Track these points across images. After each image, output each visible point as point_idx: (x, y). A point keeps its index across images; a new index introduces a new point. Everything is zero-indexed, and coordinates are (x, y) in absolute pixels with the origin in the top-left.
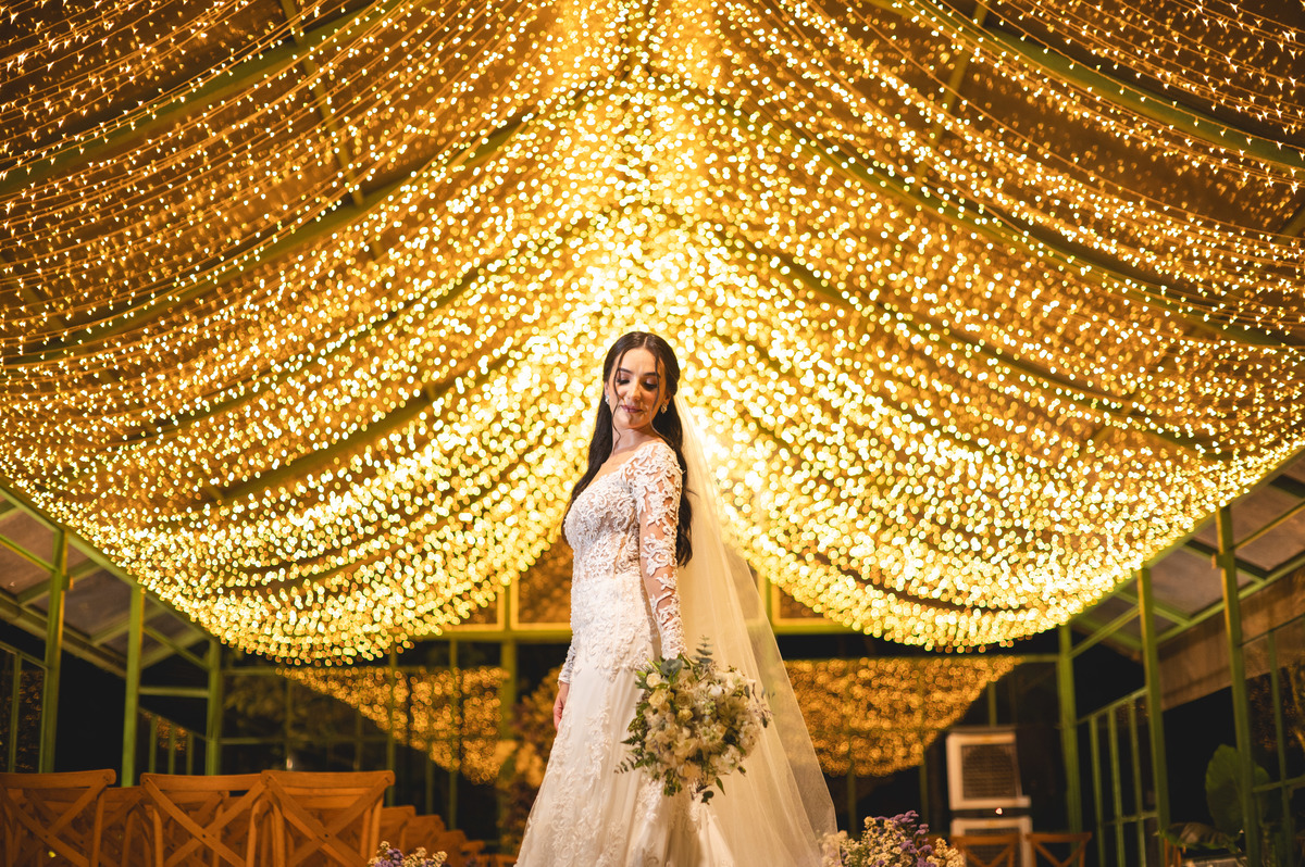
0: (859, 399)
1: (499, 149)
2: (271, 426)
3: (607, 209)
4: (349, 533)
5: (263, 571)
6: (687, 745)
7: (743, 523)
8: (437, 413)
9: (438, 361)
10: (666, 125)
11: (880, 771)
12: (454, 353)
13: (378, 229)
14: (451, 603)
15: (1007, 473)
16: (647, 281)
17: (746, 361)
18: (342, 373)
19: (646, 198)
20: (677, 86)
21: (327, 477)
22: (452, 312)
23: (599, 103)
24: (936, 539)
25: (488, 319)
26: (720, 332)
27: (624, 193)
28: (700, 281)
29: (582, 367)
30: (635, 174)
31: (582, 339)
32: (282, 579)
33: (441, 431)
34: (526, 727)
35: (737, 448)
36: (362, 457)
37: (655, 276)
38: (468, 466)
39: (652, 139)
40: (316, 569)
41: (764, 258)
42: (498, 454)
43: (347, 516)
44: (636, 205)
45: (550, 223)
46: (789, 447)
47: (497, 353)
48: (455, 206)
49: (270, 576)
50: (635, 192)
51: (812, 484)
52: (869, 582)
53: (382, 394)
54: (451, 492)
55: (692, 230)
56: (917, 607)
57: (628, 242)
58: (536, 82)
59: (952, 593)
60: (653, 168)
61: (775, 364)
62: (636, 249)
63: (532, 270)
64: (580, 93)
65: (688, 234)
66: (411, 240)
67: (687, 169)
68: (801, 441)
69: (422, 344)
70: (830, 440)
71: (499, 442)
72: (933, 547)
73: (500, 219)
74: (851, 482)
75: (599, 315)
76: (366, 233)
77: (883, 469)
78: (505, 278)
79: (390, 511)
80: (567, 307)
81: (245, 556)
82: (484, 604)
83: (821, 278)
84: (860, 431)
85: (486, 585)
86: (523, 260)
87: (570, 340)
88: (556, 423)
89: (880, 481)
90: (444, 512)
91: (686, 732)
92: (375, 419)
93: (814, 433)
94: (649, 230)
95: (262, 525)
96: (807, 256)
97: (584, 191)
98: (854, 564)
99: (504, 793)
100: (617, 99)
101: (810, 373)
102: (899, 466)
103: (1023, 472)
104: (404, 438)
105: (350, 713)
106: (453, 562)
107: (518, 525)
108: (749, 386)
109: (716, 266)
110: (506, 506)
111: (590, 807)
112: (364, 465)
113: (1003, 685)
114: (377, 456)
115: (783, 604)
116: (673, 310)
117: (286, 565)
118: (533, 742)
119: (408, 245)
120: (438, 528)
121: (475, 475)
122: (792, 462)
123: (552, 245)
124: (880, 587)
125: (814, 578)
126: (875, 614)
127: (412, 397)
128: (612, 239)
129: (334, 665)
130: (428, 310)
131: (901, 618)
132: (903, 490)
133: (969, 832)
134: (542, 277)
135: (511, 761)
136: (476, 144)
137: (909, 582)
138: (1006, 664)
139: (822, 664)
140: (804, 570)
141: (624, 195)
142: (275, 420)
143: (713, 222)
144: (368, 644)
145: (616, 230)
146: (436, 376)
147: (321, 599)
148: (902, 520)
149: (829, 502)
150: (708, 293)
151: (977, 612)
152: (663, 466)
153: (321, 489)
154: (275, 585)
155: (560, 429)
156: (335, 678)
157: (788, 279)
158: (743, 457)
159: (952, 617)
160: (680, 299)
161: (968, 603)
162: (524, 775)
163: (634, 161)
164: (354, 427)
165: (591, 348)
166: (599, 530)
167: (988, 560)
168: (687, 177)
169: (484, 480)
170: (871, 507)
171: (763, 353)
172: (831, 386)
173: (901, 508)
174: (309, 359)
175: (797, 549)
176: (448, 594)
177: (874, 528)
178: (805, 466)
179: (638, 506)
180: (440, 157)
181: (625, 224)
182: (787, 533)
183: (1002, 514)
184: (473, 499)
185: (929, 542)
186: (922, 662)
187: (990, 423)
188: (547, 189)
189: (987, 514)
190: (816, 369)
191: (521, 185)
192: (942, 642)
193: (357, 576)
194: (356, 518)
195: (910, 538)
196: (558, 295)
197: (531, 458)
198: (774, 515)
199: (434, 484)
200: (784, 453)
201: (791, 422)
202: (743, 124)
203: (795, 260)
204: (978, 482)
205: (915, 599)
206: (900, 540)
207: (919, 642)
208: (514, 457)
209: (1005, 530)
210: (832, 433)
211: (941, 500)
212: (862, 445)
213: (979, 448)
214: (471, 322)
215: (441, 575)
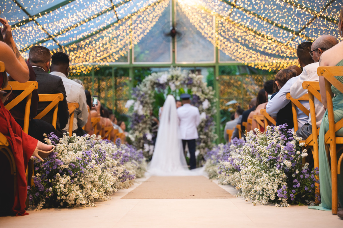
14: (112, 55)
34: (137, 96)
52: (251, 48)
56: (267, 57)
59: (280, 52)
74: (248, 12)
82: (123, 55)
85: (124, 49)
89: (259, 12)
90: (109, 23)
98: (247, 42)
106: (112, 40)
107: (134, 29)
117: (55, 40)
118: (140, 100)
120: (107, 28)
124: (255, 50)
125: (233, 47)
126: (252, 59)
131: (261, 61)
137: (265, 48)
140: (229, 45)
144: (85, 68)
159: (279, 60)
161: (285, 55)
162: (137, 111)
175: (227, 37)
186: (267, 75)
192: (274, 69)
193: (80, 45)
205: (267, 54)
207: (267, 69)
215: (108, 45)
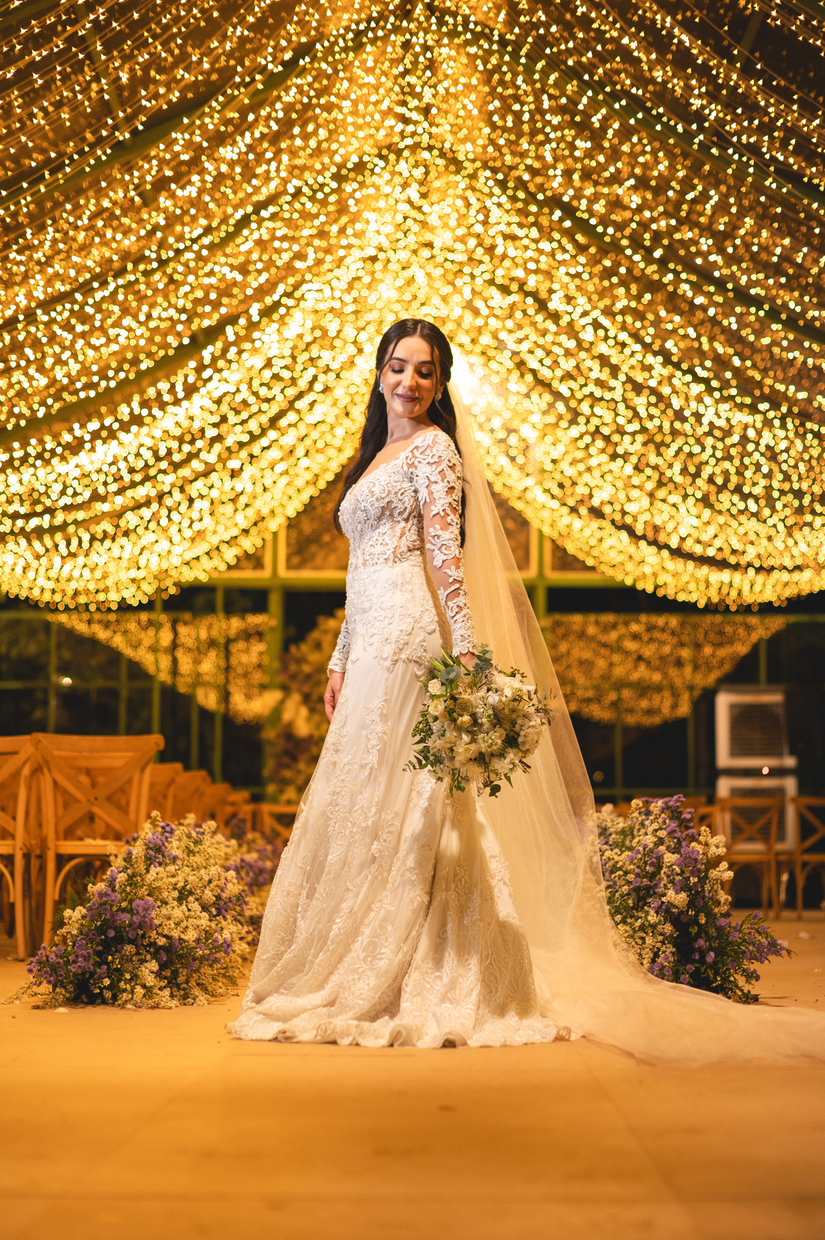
0: (639, 357)
1: (275, 93)
2: (37, 375)
3: (385, 152)
4: (115, 480)
5: (27, 517)
6: (467, 750)
7: (516, 473)
8: (207, 361)
9: (208, 309)
10: (447, 68)
11: (648, 721)
12: (225, 300)
13: (149, 178)
14: (218, 548)
15: (787, 438)
16: (424, 224)
17: (524, 312)
18: (109, 321)
19: (425, 139)
20: (460, 29)
21: (94, 425)
22: (223, 260)
23: (379, 43)
24: (712, 498)
25: (260, 266)
26: (499, 281)
27: (402, 135)
28: (479, 228)
29: (356, 312)
30: (415, 116)
31: (356, 284)
32: (46, 526)
33: (210, 379)
34: (293, 677)
35: (513, 400)
36: (129, 405)
37: (433, 220)
38: (237, 412)
39: (434, 80)
40: (81, 515)
41: (546, 210)
42: (268, 400)
43: (113, 463)
44: (415, 148)
45: (325, 168)
46: (566, 401)
47: (268, 301)
48: (227, 152)
49: (34, 522)
50: (414, 134)
51: (588, 439)
52: (644, 537)
53: (150, 340)
54: (219, 438)
55: (473, 176)
56: (691, 565)
57: (405, 185)
58: (314, 24)
59: (727, 552)
60: (434, 111)
61: (555, 317)
62: (413, 192)
63: (306, 215)
64: (358, 34)
65: (467, 181)
66: (183, 188)
67: (469, 115)
68: (579, 395)
69: (192, 291)
70: (608, 396)
71: (270, 388)
72: (711, 506)
73: (274, 165)
74: (627, 438)
75: (374, 259)
76: (136, 181)
77: (660, 427)
78: (279, 224)
79: (158, 459)
80: (342, 252)
81: (10, 502)
82: (251, 551)
83: (605, 233)
84: (638, 388)
85: (254, 531)
86: (297, 206)
87: (344, 286)
88: (327, 370)
89: (658, 438)
90: (212, 458)
91: (466, 738)
92: (143, 367)
93: (591, 388)
94: (427, 173)
95: (27, 473)
96: (590, 211)
97: (361, 134)
98: (628, 520)
99: (269, 742)
100: (398, 39)
101: (590, 329)
102: (677, 425)
103: (803, 437)
104: (173, 386)
105: (115, 656)
106: (221, 509)
107: (286, 472)
108: (527, 337)
109: (495, 214)
110: (274, 454)
111: (367, 794)
112: (131, 414)
113: (774, 642)
114: (144, 404)
115: (554, 556)
116: (450, 256)
117: (51, 511)
118: (299, 691)
119: (179, 193)
120: (206, 474)
121: (243, 422)
122: (569, 416)
123: (327, 190)
124: (654, 543)
125: (587, 533)
126: (647, 570)
127: (181, 344)
128: (389, 182)
129: (98, 609)
130: (199, 257)
131: (675, 575)
132: (680, 449)
133: (735, 792)
134: (316, 223)
135: (278, 710)
136: (251, 88)
137: (683, 539)
138: (777, 623)
139: (592, 618)
140: (577, 524)
141: (403, 137)
142: (41, 370)
143: (494, 171)
144: (133, 589)
145: (393, 173)
146: (206, 323)
147: (86, 545)
148: (679, 479)
149: (604, 458)
150: (488, 241)
151: (751, 571)
152: (444, 455)
153: (87, 437)
154: (39, 532)
155: (332, 376)
156: (100, 622)
157: (569, 234)
158: (519, 408)
159: (725, 576)
160: (459, 246)
161: (743, 562)
162: (290, 725)
163: (414, 103)
164: (122, 375)
165: (365, 292)
166: (379, 518)
167: (765, 522)
168: (469, 122)
169: (253, 426)
170: (648, 465)
171: (542, 305)
172: (611, 342)
173: (677, 467)
174: (76, 307)
175: (571, 502)
176: (215, 540)
177: (650, 486)
178: (582, 420)
179: (420, 496)
180: (214, 104)
181: (403, 167)
182: (561, 486)
183: (780, 477)
184: (241, 445)
185: (705, 501)
186: (694, 619)
187: (771, 387)
188: (323, 133)
189: (765, 476)
190: (596, 325)
191: (296, 130)
192: (715, 600)
193: (122, 523)
194: (122, 465)
195: (685, 497)
196: (333, 241)
197: (301, 404)
198: (549, 466)
199: (202, 430)
200: (560, 407)
201: (568, 376)
202: (529, 70)
203: (578, 214)
204: (757, 444)
205: (689, 556)
206: (675, 498)
207: (692, 598)
208: (284, 405)
209: (782, 492)
210: (612, 389)
211: (718, 460)
212: (640, 402)
213: (760, 412)
214: (243, 269)
215: (208, 522)
